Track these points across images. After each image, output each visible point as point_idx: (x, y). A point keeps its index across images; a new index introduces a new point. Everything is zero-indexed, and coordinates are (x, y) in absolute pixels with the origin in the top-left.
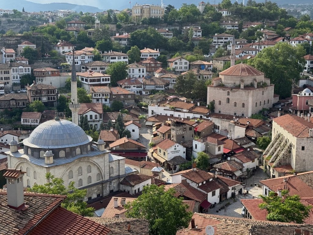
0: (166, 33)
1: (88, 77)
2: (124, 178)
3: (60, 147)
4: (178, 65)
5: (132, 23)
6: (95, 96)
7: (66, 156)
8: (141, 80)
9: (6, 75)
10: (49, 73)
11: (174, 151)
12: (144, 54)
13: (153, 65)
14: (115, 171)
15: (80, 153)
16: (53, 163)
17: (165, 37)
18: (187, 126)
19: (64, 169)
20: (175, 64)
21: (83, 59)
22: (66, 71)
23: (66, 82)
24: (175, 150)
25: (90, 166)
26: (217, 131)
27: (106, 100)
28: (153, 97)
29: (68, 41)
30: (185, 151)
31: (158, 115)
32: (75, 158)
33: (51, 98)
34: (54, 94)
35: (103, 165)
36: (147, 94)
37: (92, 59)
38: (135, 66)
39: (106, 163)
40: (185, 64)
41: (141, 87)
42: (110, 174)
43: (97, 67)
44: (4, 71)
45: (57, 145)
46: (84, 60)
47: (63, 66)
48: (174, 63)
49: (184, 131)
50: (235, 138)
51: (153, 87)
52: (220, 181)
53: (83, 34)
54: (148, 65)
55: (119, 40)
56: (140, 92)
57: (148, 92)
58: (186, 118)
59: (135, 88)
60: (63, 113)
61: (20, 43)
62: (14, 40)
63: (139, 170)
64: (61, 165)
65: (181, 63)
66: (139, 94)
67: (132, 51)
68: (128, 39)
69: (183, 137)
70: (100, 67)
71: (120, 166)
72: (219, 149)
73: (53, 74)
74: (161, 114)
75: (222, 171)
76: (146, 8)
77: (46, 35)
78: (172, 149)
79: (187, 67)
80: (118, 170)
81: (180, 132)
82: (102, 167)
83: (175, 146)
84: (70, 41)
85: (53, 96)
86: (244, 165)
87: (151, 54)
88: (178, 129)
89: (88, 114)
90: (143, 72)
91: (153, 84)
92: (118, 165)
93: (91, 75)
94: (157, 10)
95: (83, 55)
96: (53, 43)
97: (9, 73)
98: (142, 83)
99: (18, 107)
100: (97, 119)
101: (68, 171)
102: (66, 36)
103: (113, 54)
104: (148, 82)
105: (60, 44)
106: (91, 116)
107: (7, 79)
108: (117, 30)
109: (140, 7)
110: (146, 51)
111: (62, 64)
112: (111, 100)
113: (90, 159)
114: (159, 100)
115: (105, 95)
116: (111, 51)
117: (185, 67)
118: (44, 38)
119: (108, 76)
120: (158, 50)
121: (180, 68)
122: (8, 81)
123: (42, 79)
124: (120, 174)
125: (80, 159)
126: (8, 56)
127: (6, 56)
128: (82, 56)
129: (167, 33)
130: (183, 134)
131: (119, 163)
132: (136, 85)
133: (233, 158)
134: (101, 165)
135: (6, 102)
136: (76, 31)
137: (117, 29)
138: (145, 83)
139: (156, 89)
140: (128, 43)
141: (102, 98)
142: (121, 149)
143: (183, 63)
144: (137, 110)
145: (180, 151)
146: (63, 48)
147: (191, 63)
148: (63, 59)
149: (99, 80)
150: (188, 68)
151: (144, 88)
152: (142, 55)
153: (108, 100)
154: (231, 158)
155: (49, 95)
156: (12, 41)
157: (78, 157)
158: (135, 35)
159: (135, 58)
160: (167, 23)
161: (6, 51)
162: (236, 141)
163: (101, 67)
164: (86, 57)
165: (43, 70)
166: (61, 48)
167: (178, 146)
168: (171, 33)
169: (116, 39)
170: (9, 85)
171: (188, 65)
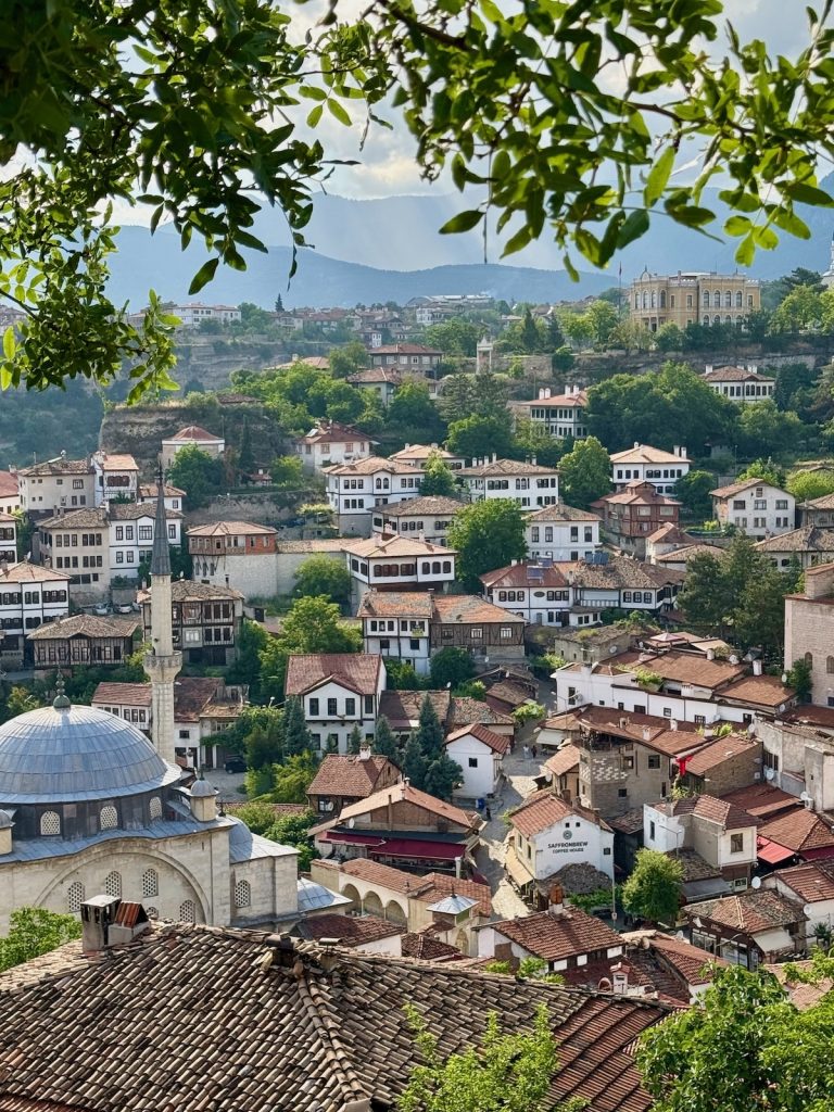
0: (747, 384)
1: (367, 558)
2: (293, 925)
3: (45, 799)
4: (749, 513)
5: (619, 347)
6: (374, 628)
7: (62, 833)
8: (571, 572)
9: (91, 551)
10: (241, 542)
11: (563, 845)
12: (624, 469)
13: (645, 512)
14: (258, 896)
15: (116, 824)
16: (13, 853)
17: (730, 398)
18: (641, 749)
19: (52, 876)
20: (735, 508)
21: (382, 491)
22: (319, 533)
23: (296, 576)
24: (565, 841)
25: (151, 871)
26: (770, 774)
27: (415, 645)
28: (595, 635)
29: (349, 421)
30: (611, 845)
31: (590, 706)
32: (92, 841)
33: (217, 632)
34: (226, 620)
35: (208, 871)
36: (584, 625)
37: (415, 489)
38: (559, 517)
39: (218, 864)
40: (778, 508)
41: (567, 599)
42: (235, 907)
43: (426, 520)
44: (85, 536)
45: (38, 793)
46: (387, 491)
47: (311, 515)
48: (731, 502)
49: (625, 769)
50: (826, 807)
51: (608, 600)
52: (662, 960)
53: (410, 395)
54: (627, 511)
55: (547, 416)
56: (563, 618)
57: (591, 617)
58: (693, 720)
59: (543, 602)
60: (239, 689)
61: (171, 434)
62: (152, 425)
63: (404, 903)
64: (39, 861)
65: (760, 506)
66: (560, 624)
67: (578, 458)
68: (579, 409)
69: (623, 793)
70: (434, 519)
71: (277, 881)
72: (737, 845)
73: (253, 545)
74: (602, 703)
75: (714, 927)
76: (680, 286)
77: (274, 402)
78: (557, 834)
79: (786, 519)
80: (269, 893)
81: (611, 774)
82: (203, 880)
83: (567, 825)
84: (357, 422)
85: (222, 628)
86: (809, 910)
87: (654, 468)
88: (601, 758)
89: (323, 696)
90: (588, 538)
91: (612, 586)
92: (269, 874)
93: (383, 549)
94: (729, 293)
95: (382, 476)
96: (292, 432)
97: (99, 543)
98: (571, 580)
99: (96, 665)
100: (353, 713)
101: (68, 884)
102: (346, 405)
103: (497, 470)
104: (594, 578)
105: (317, 435)
106: (332, 703)
107: (93, 565)
108: (555, 375)
109: (657, 286)
110: (636, 458)
111: (305, 507)
112: (436, 646)
113: (154, 846)
114: (613, 649)
115: (413, 624)
116: (494, 458)
117: (778, 520)
118: (261, 412)
119: (445, 554)
120: (684, 453)
121: (756, 526)
122: (96, 570)
123: (212, 565)
124: (278, 911)
125: (111, 846)
126: (114, 481)
127: (105, 483)
128: (379, 479)
129: (750, 384)
130: (622, 782)
131: (273, 870)
132: (545, 591)
133: (771, 883)
134: (199, 872)
135: (58, 645)
136: (389, 384)
137: (557, 371)
138: (581, 583)
139: (624, 605)
140: (578, 426)
141: (398, 637)
142: (377, 826)
143: (771, 505)
144: (523, 686)
145: (586, 844)
146: (326, 450)
147: (804, 504)
148: (316, 491)
149: (410, 570)
150: (791, 521)
151: (577, 603)
152: (615, 474)
153: (423, 644)
154: (767, 881)
155: (208, 621)
156: (146, 427)
157: (105, 837)
158: (604, 396)
159: (585, 484)
160: (761, 342)
161: (106, 463)
162: (828, 817)
163: (441, 519)
164: (395, 484)
165: (218, 532)
166: (317, 449)
167: (578, 825)
168: (767, 384)
169: (537, 411)
170: (99, 587)
171: (790, 513)
